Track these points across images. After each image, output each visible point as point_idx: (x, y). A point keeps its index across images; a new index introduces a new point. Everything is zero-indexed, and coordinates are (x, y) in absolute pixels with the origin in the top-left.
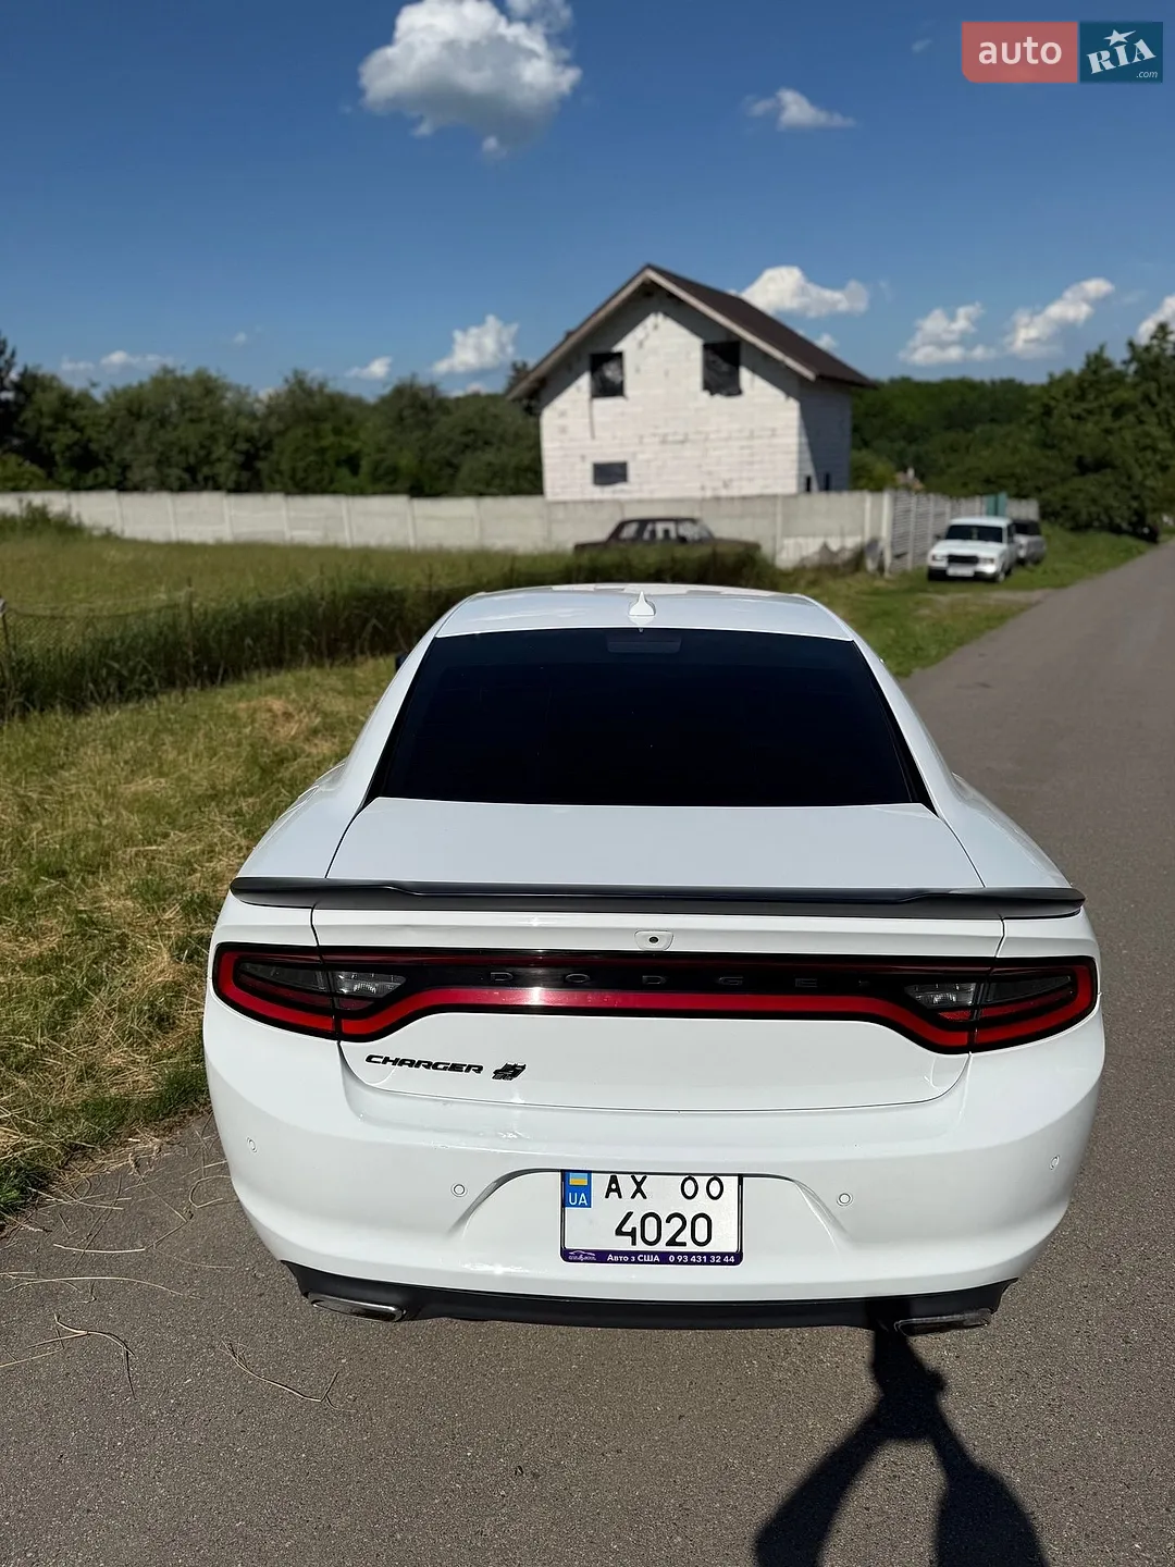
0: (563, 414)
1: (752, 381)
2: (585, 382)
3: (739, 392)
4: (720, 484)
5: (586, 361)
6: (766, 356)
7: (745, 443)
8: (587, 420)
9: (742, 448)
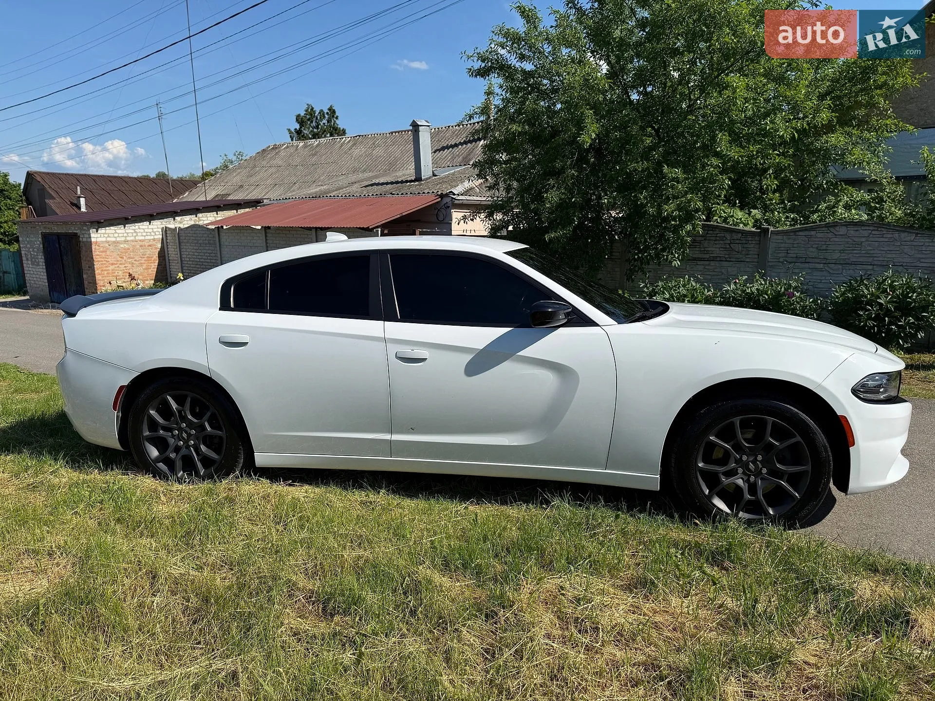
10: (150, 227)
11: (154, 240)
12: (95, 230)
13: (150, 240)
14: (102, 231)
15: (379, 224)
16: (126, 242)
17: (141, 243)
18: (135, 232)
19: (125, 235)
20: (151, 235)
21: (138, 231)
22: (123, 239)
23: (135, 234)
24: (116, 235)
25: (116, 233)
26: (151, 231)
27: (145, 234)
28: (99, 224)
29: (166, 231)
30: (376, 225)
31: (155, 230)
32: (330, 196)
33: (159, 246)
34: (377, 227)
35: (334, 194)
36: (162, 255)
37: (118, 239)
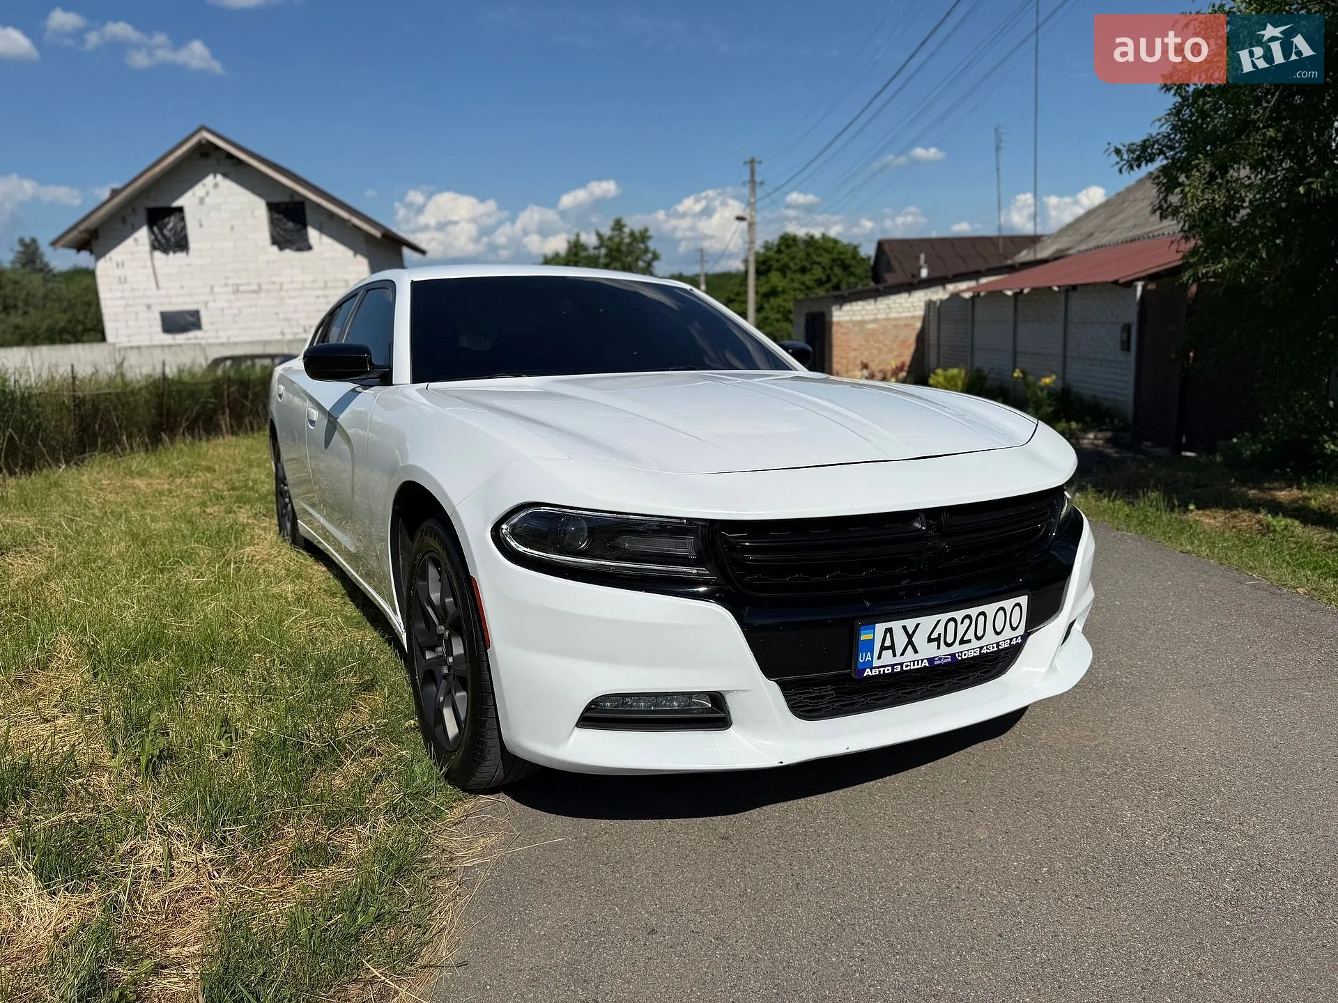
0: (120, 265)
1: (320, 239)
2: (143, 234)
3: (309, 248)
4: (301, 330)
5: (142, 215)
6: (332, 215)
7: (320, 293)
8: (150, 271)
9: (318, 297)
10: (911, 300)
11: (913, 317)
12: (838, 307)
13: (906, 318)
14: (847, 307)
15: (1143, 274)
16: (875, 321)
17: (893, 322)
18: (889, 308)
19: (876, 312)
20: (909, 311)
21: (892, 306)
22: (871, 317)
23: (888, 311)
24: (864, 312)
25: (864, 309)
26: (909, 305)
27: (900, 310)
28: (843, 300)
29: (929, 304)
30: (1138, 276)
31: (915, 304)
32: (1154, 236)
33: (919, 325)
34: (1138, 279)
35: (1160, 232)
36: (921, 338)
37: (867, 318)
